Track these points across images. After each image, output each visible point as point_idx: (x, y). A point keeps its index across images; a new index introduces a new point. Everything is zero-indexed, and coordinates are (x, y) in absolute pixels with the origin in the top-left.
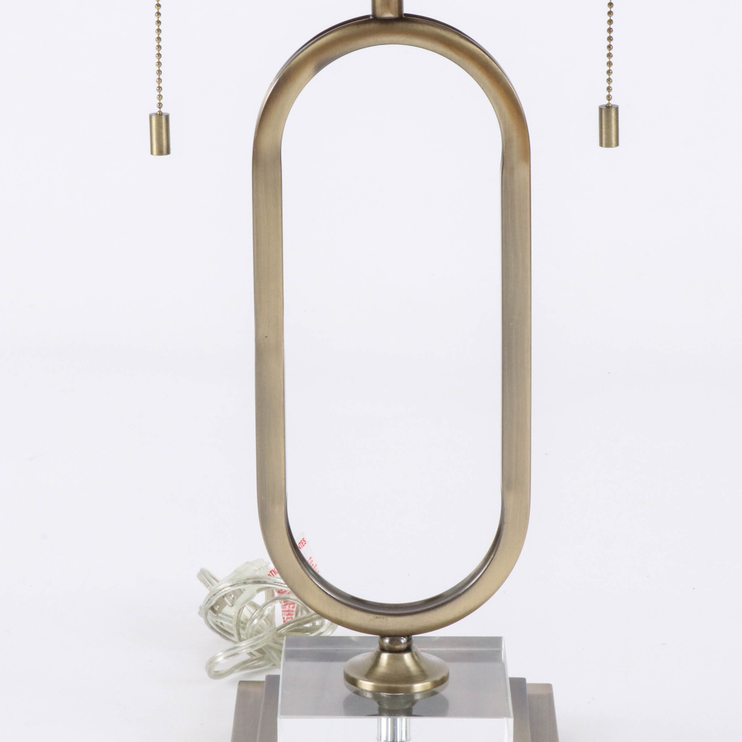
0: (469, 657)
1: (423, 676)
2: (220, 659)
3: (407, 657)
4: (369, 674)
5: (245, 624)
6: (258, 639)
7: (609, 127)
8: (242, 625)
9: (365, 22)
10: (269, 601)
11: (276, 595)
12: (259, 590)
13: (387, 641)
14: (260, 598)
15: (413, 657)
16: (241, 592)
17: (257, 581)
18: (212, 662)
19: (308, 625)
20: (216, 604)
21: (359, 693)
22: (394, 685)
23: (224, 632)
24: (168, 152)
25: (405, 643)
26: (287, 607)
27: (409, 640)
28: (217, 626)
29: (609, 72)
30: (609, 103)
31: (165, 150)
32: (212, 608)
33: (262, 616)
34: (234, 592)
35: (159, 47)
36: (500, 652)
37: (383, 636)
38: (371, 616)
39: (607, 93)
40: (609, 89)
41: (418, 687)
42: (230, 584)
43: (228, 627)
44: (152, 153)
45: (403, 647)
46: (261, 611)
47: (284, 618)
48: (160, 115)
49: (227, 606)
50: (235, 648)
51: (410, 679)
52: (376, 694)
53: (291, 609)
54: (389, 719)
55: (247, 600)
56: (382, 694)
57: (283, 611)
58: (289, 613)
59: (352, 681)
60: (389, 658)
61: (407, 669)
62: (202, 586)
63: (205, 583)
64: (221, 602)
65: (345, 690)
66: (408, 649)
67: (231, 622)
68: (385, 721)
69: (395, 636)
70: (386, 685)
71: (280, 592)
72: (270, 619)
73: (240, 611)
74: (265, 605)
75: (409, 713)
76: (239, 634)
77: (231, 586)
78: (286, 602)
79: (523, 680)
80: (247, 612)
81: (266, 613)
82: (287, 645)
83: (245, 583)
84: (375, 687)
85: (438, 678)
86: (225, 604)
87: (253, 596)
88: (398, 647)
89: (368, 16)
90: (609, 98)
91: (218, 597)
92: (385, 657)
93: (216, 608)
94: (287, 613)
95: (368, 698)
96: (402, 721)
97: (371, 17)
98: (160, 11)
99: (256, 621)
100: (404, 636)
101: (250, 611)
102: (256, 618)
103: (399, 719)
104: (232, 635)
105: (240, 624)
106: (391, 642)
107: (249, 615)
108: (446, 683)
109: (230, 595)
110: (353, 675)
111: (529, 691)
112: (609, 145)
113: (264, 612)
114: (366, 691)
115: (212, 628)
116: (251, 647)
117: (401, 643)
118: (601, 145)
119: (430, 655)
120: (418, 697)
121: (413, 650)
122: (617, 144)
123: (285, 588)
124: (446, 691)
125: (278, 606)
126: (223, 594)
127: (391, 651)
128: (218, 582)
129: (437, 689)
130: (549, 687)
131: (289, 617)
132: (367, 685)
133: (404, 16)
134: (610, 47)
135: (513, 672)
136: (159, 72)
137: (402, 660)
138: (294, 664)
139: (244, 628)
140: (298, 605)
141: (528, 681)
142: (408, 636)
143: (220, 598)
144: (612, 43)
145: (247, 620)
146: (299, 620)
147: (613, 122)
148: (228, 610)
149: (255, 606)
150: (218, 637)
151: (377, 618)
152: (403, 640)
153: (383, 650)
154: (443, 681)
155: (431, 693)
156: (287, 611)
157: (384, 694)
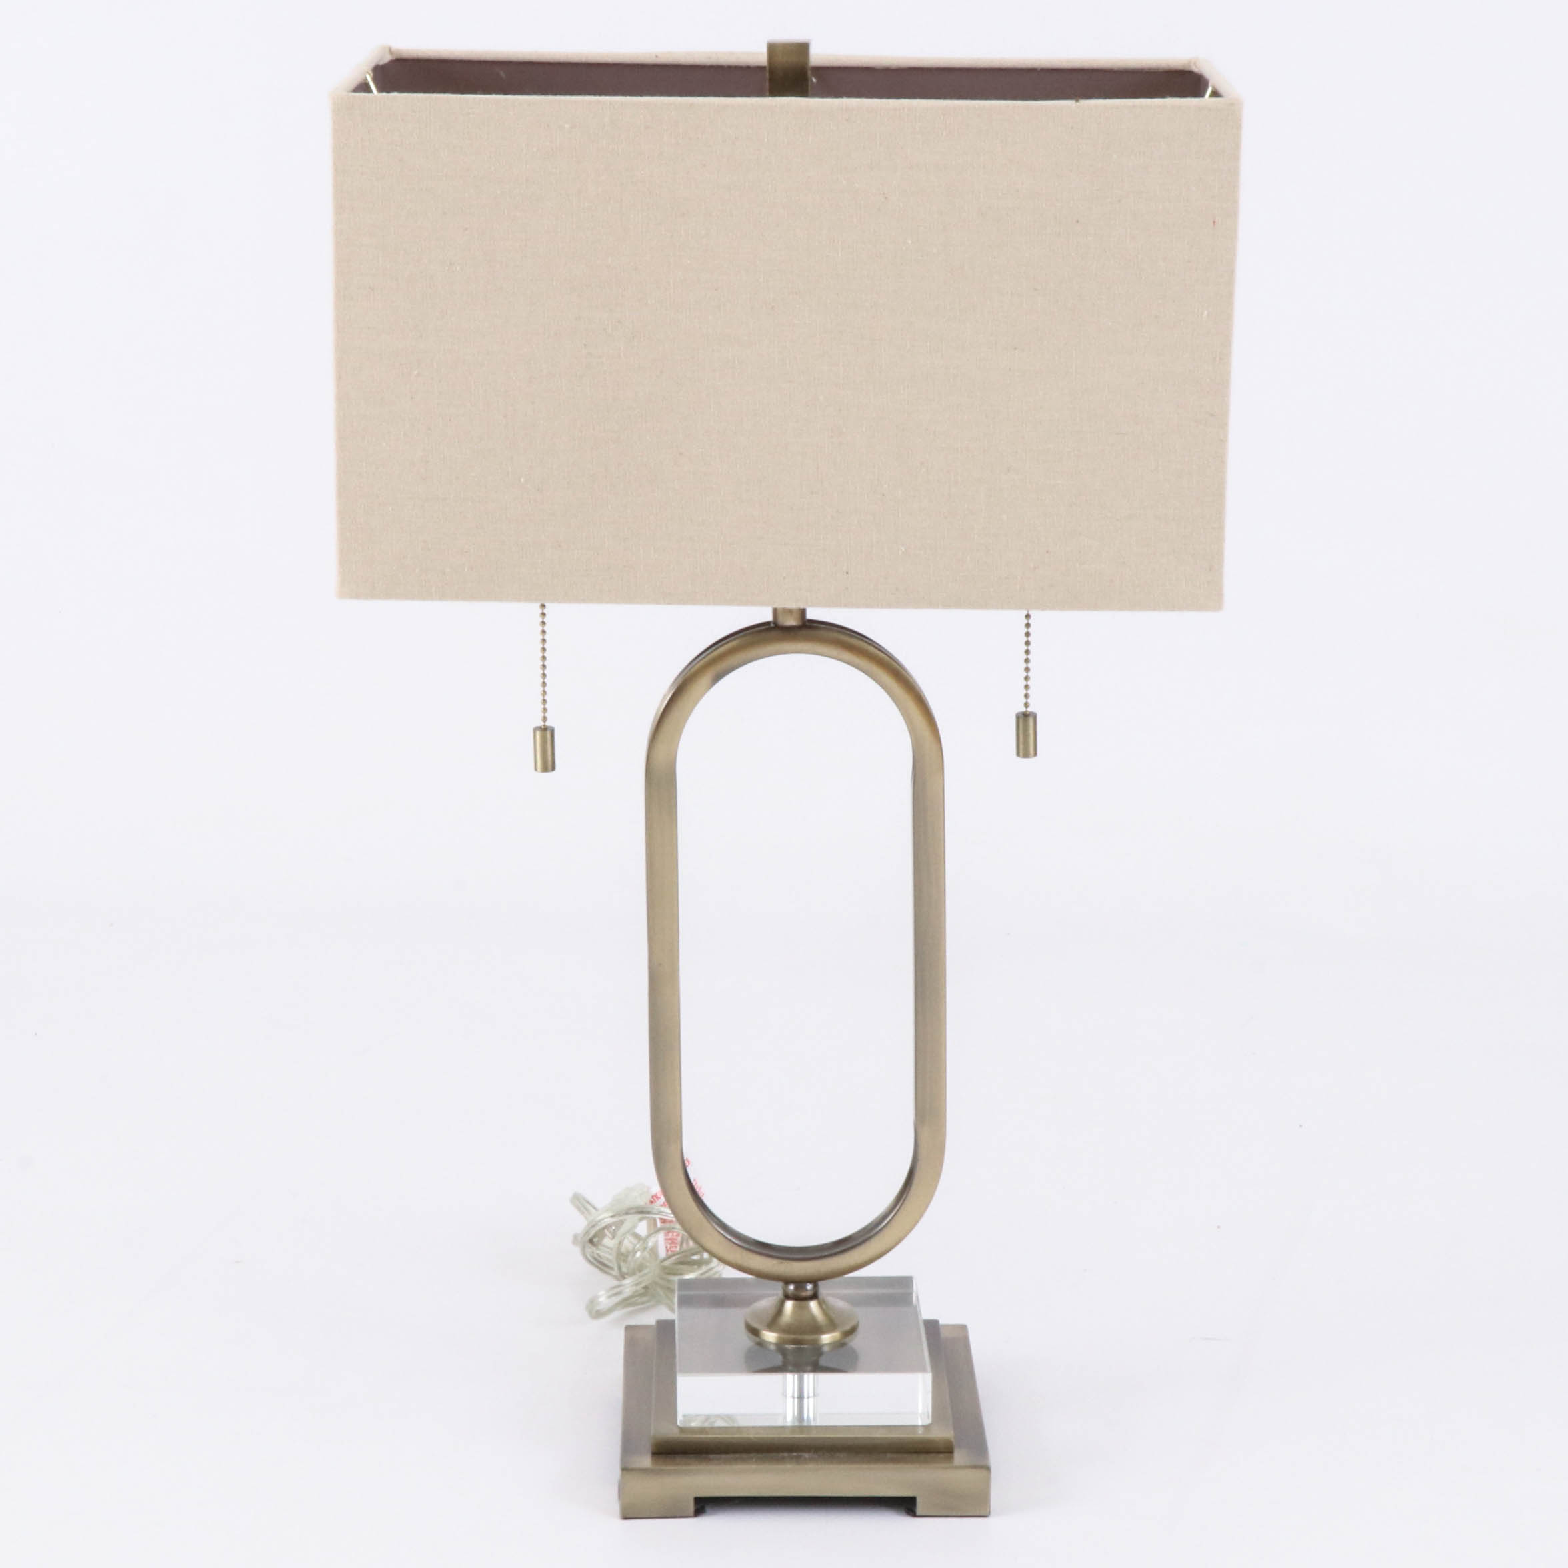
0: (879, 1300)
1: (832, 1326)
2: (601, 1299)
3: (813, 1305)
4: (772, 1324)
5: (627, 1256)
6: (643, 1276)
7: (1026, 736)
8: (622, 1258)
9: (767, 630)
10: (652, 1231)
11: (659, 1224)
12: (641, 1220)
13: (792, 1287)
14: (642, 1228)
15: (820, 1305)
16: (622, 1222)
17: (641, 1211)
18: (592, 1302)
19: (695, 1257)
20: (595, 1236)
21: (761, 1344)
22: (800, 1337)
23: (601, 1265)
24: (553, 769)
25: (811, 1290)
26: (670, 1234)
27: (816, 1286)
28: (595, 1259)
29: (1027, 678)
30: (1027, 711)
31: (550, 767)
32: (591, 1241)
33: (645, 1248)
34: (614, 1223)
35: (544, 658)
36: (911, 1294)
37: (787, 1281)
38: (775, 1262)
39: (1025, 701)
40: (1026, 696)
41: (826, 1338)
42: (611, 1214)
43: (608, 1260)
44: (536, 769)
45: (809, 1293)
46: (644, 1243)
47: (666, 1247)
48: (544, 729)
49: (607, 1237)
50: (619, 1286)
51: (818, 1329)
52: (780, 1346)
53: (675, 1237)
54: (796, 1376)
55: (629, 1232)
56: (787, 1346)
57: (666, 1239)
58: (672, 1241)
59: (754, 1332)
60: (794, 1307)
61: (813, 1318)
62: (576, 1212)
63: (579, 1209)
64: (600, 1234)
65: (746, 1341)
66: (815, 1296)
67: (611, 1254)
68: (791, 1379)
69: (800, 1283)
70: (792, 1337)
71: (663, 1221)
72: (654, 1251)
73: (620, 1243)
74: (649, 1236)
75: (817, 1368)
76: (620, 1268)
77: (612, 1217)
78: (669, 1231)
79: (936, 1322)
80: (628, 1243)
81: (650, 1244)
82: (679, 1290)
83: (627, 1213)
84: (779, 1338)
85: (848, 1327)
86: (604, 1236)
87: (634, 1227)
88: (804, 1294)
89: (768, 623)
90: (1026, 705)
91: (597, 1228)
92: (789, 1305)
93: (596, 1240)
94: (670, 1241)
95: (772, 1351)
96: (809, 1378)
97: (772, 625)
98: (545, 620)
99: (638, 1254)
100: (810, 1283)
101: (631, 1243)
102: (639, 1250)
103: (806, 1376)
104: (612, 1268)
105: (622, 1256)
106: (796, 1288)
107: (630, 1247)
108: (856, 1333)
109: (611, 1227)
110: (755, 1325)
111: (944, 1334)
112: (1026, 755)
113: (647, 1245)
114: (770, 1343)
115: (590, 1261)
116: (637, 1285)
117: (807, 1290)
118: (1018, 754)
119: (838, 1300)
120: (826, 1349)
121: (820, 1296)
122: (1035, 754)
123: (671, 1217)
124: (856, 1342)
125: (661, 1237)
126: (603, 1225)
127: (796, 1298)
128: (595, 1208)
129: (847, 1340)
130: (963, 1328)
131: (673, 1245)
132: (770, 1337)
133: (807, 623)
134: (1027, 652)
135: (926, 1313)
136: (544, 684)
137: (808, 1308)
138: (690, 1312)
139: (625, 1261)
140: (683, 1235)
141: (941, 1322)
142: (815, 1281)
143: (600, 1230)
144: (1030, 648)
145: (628, 1252)
146: (685, 1251)
147: (1031, 731)
148: (608, 1242)
149: (636, 1236)
150: (596, 1270)
151: (782, 1263)
152: (809, 1287)
153: (787, 1297)
154: (852, 1331)
155: (839, 1345)
156: (670, 1239)
157: (790, 1347)
